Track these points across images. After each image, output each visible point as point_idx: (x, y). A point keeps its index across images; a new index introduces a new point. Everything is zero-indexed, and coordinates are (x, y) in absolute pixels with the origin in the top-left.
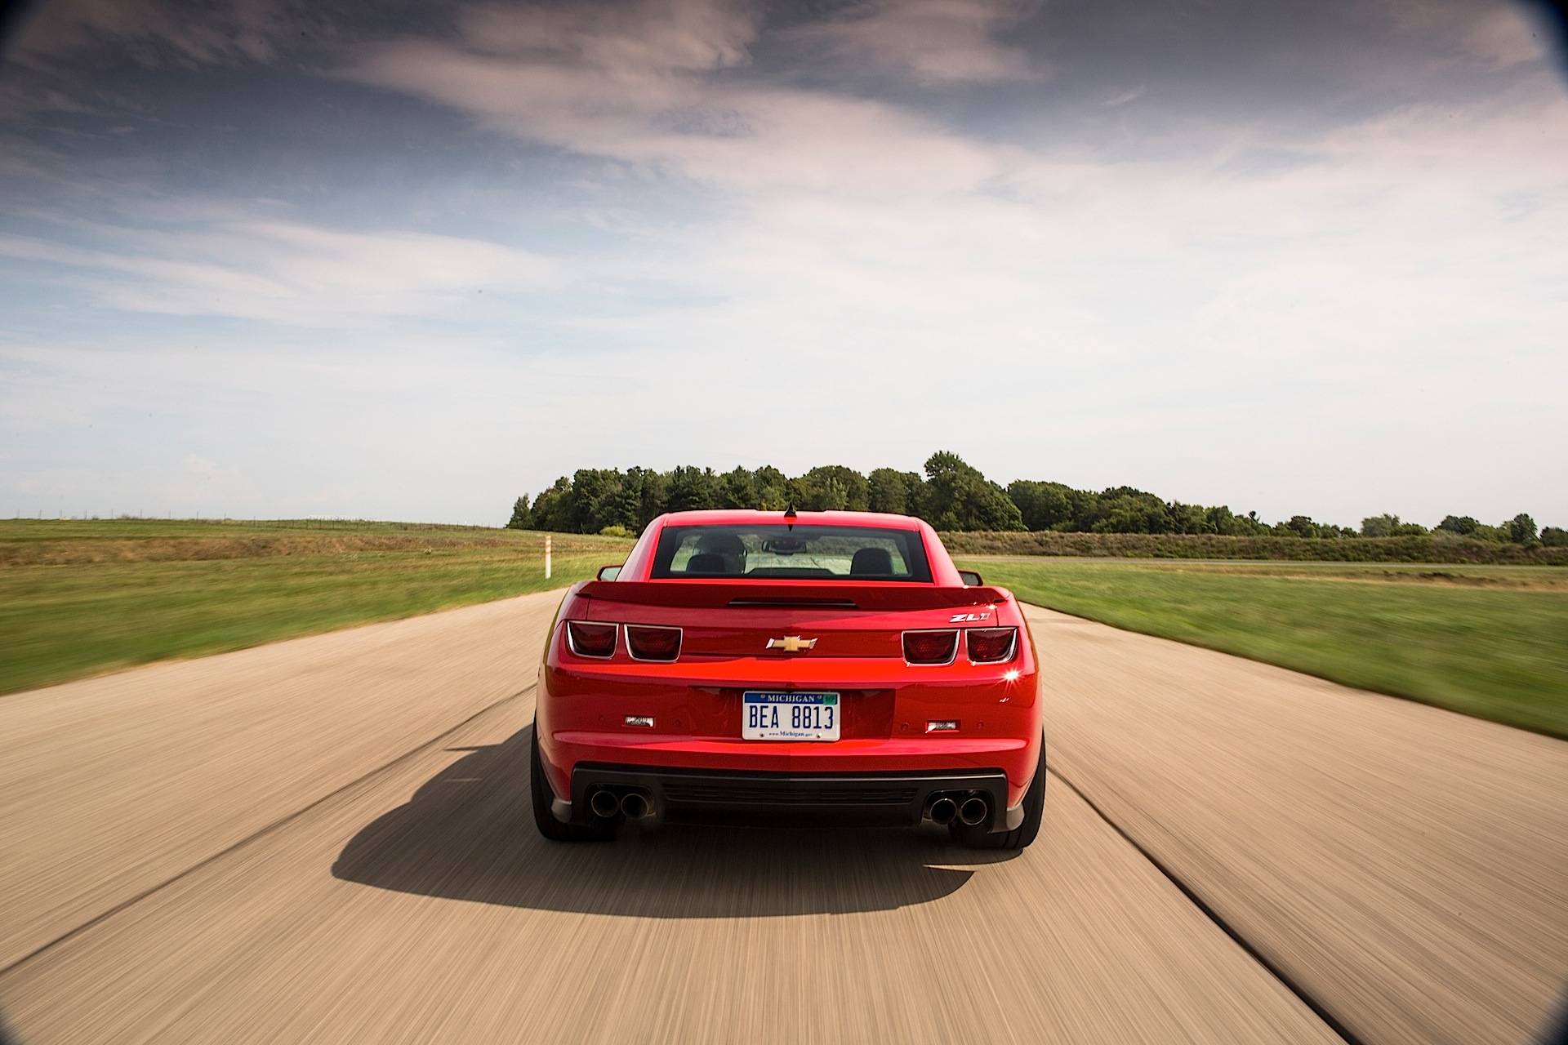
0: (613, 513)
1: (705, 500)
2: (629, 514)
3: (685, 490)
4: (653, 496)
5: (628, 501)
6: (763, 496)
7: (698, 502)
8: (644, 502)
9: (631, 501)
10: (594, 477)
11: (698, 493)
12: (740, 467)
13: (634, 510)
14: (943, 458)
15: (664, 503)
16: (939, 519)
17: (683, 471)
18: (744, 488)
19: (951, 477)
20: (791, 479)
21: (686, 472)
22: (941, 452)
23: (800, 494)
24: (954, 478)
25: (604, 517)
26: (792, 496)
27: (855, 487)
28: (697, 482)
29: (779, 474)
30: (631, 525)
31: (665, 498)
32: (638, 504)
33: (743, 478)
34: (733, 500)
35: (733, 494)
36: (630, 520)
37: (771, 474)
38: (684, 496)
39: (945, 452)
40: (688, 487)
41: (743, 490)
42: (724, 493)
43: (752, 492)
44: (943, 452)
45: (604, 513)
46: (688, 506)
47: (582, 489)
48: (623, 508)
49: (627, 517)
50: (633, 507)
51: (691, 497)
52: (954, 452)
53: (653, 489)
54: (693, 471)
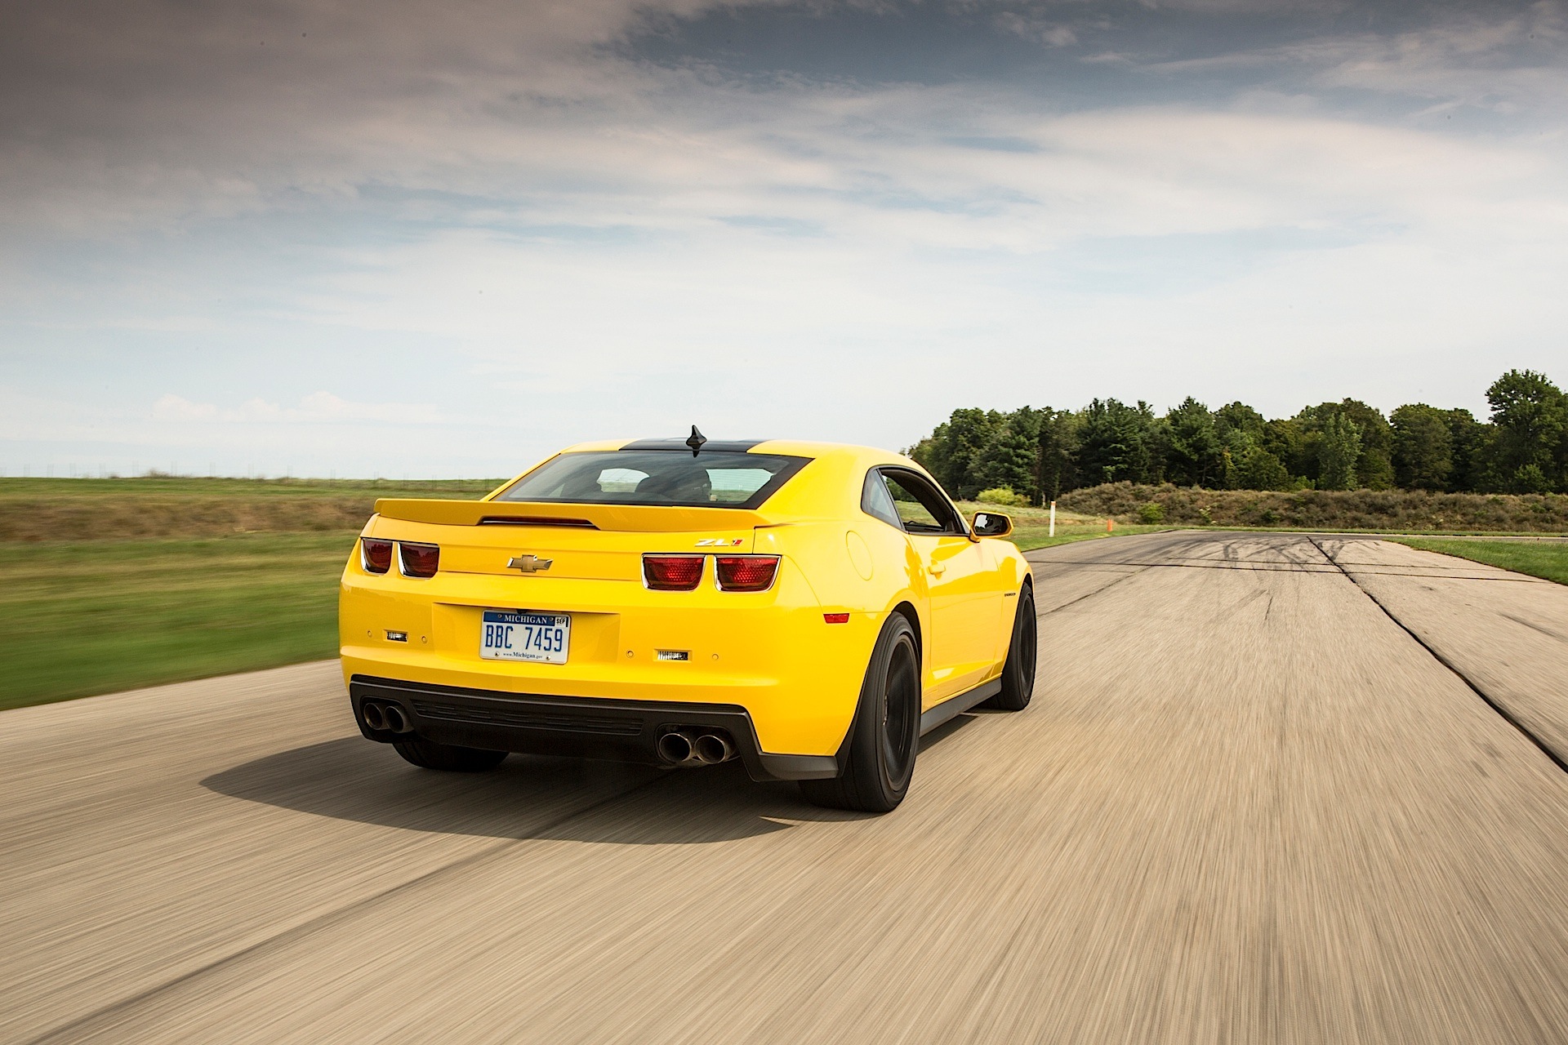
0: (997, 469)
1: (1136, 449)
2: (1021, 470)
3: (1106, 435)
4: (1058, 445)
5: (1019, 451)
6: (1226, 442)
7: (1125, 452)
8: (1044, 453)
9: (1022, 452)
10: (976, 420)
11: (1125, 439)
12: (1189, 400)
13: (1027, 464)
14: (1519, 381)
15: (1073, 454)
16: (1512, 476)
17: (1102, 406)
18: (1195, 430)
19: (1533, 410)
20: (1272, 421)
21: (1106, 407)
22: (1513, 371)
23: (1286, 442)
24: (1538, 411)
25: (986, 476)
26: (1273, 444)
27: (1372, 429)
28: (1122, 422)
29: (1253, 413)
30: (1024, 488)
31: (1076, 447)
32: (1034, 455)
33: (1194, 416)
34: (1180, 449)
35: (1180, 440)
36: (1022, 479)
37: (1241, 412)
38: (1105, 444)
39: (1521, 371)
40: (1110, 429)
41: (1194, 433)
42: (1165, 438)
43: (1209, 435)
44: (1518, 372)
45: (985, 470)
46: (1110, 458)
47: (961, 437)
48: (1011, 462)
49: (1016, 476)
50: (1026, 460)
51: (1114, 445)
52: (1537, 369)
53: (1057, 433)
54: (1116, 407)
